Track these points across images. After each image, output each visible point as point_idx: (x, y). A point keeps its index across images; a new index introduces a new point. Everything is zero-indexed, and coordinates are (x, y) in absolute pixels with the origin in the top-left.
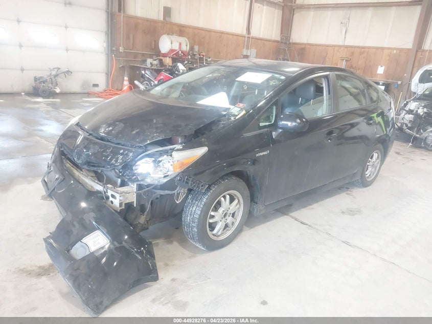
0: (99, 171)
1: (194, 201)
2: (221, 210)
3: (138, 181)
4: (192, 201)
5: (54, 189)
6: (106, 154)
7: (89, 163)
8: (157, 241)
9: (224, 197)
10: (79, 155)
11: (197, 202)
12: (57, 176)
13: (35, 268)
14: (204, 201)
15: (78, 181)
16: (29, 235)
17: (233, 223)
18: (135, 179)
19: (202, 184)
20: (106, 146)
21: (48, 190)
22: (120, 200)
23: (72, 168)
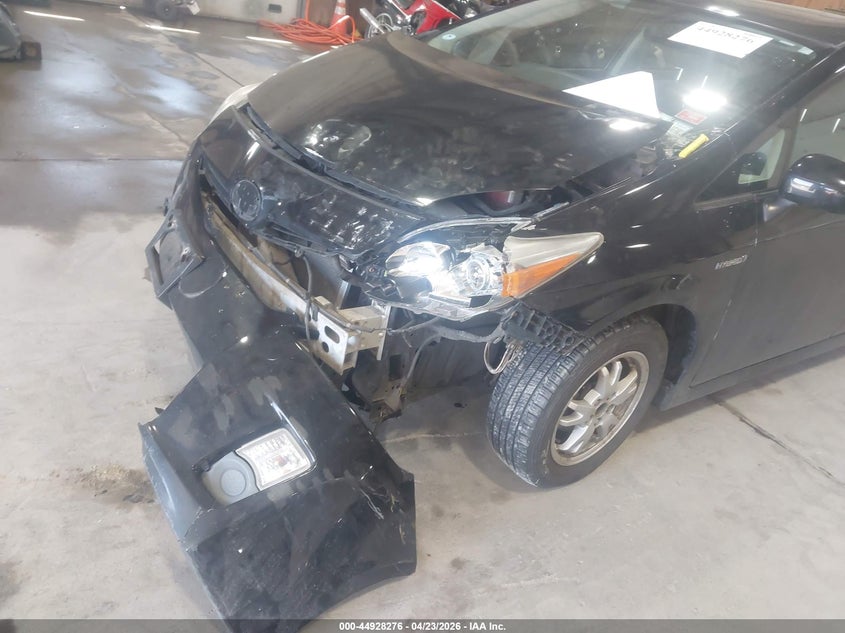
0: (298, 255)
1: (532, 370)
2: (593, 397)
3: (396, 299)
4: (527, 368)
5: (176, 284)
6: (320, 213)
7: (269, 226)
8: (413, 436)
9: (610, 368)
10: (249, 197)
11: (540, 375)
12: (186, 250)
13: (119, 476)
14: (562, 375)
15: (237, 272)
16: (110, 375)
17: (611, 427)
18: (388, 292)
19: (570, 335)
20: (320, 186)
21: (162, 281)
22: (349, 346)
23: (225, 228)
